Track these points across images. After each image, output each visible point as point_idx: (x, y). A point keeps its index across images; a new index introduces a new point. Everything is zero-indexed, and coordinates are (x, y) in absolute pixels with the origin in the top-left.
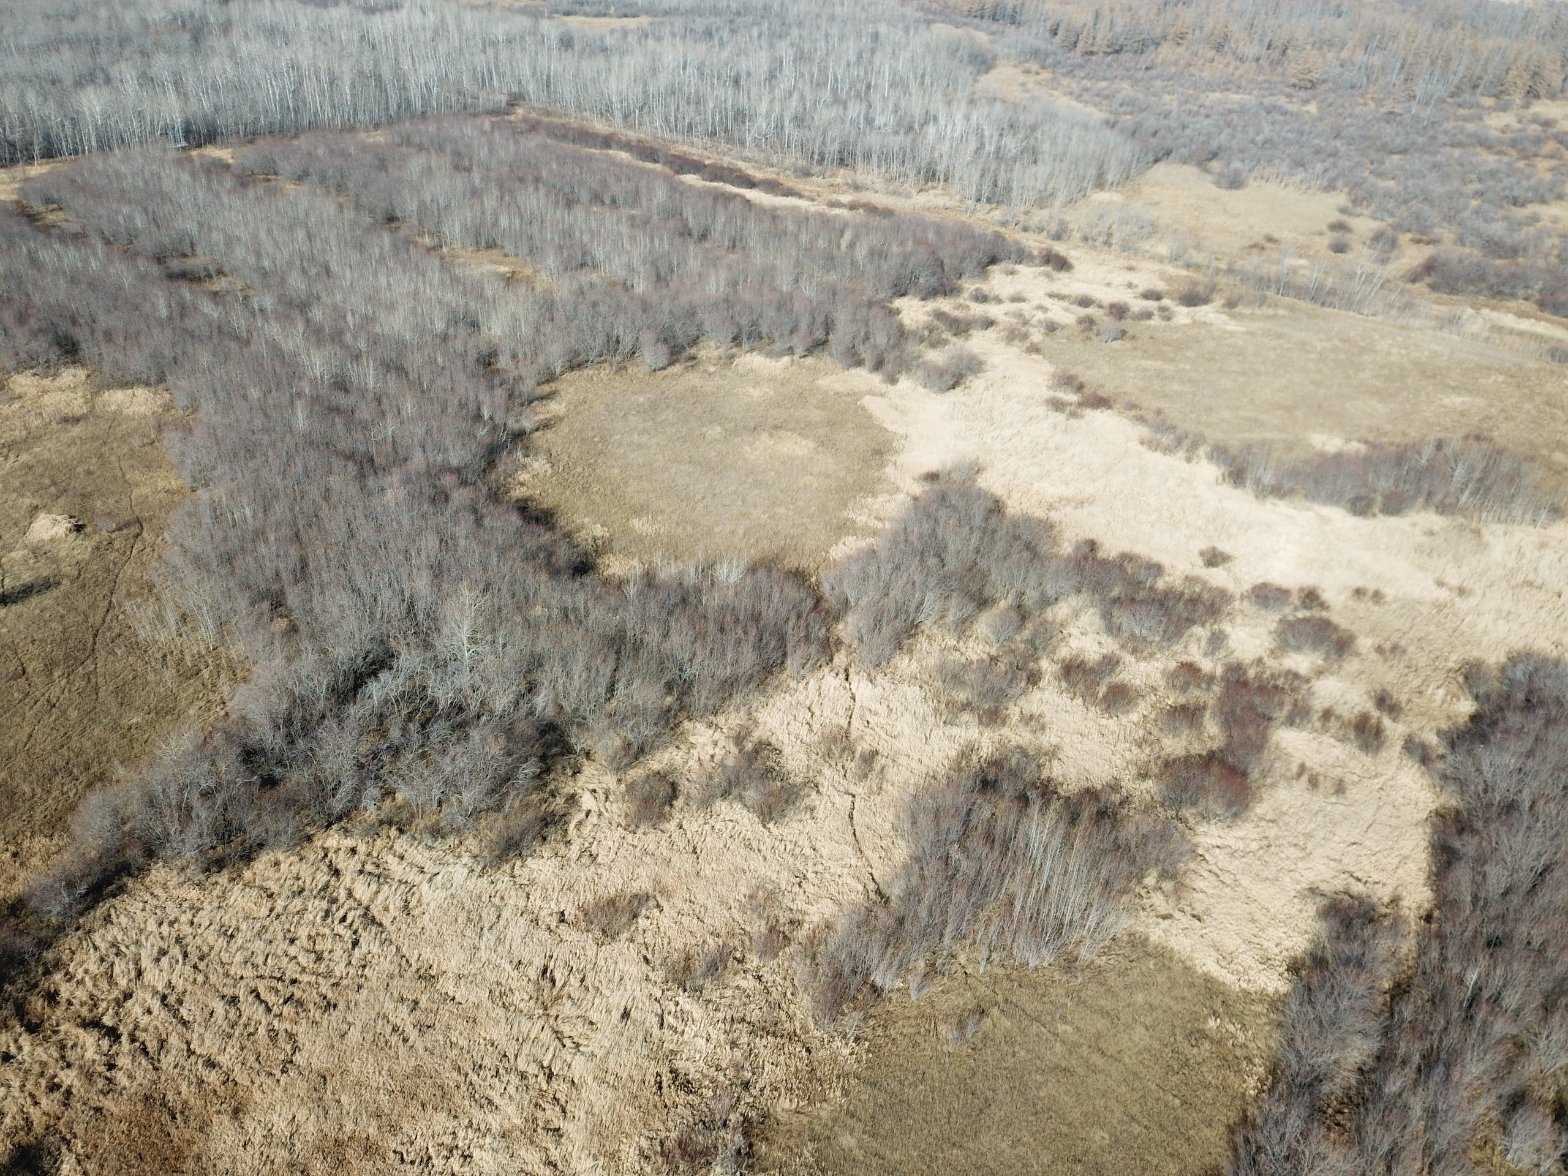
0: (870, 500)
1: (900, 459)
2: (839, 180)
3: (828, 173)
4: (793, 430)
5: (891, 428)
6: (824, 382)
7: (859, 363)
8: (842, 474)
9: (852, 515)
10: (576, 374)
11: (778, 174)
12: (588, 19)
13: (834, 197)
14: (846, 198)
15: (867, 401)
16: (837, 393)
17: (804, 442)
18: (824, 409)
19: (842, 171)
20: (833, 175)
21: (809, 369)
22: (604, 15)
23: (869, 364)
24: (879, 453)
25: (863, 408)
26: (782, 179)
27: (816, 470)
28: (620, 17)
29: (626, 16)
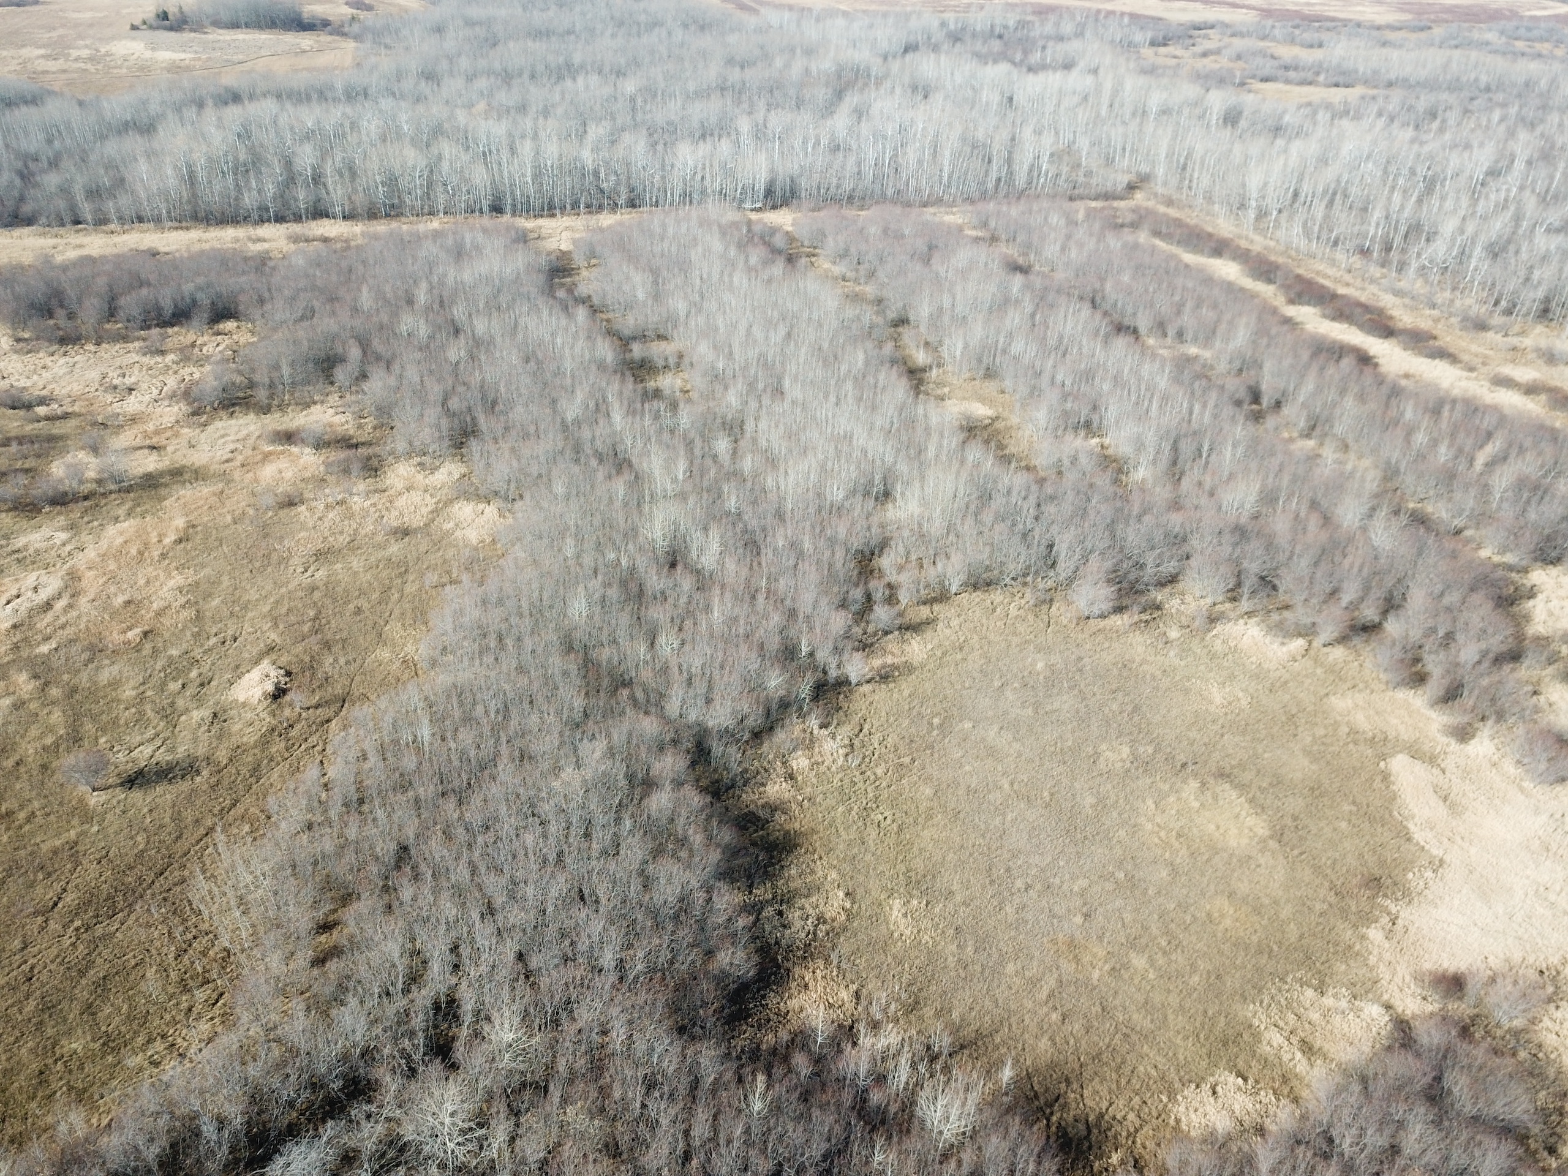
0: (1310, 993)
1: (1406, 914)
2: (1528, 342)
3: (1517, 328)
4: (1242, 788)
5: (1418, 836)
6: (1341, 703)
7: (1419, 679)
8: (1286, 912)
9: (1260, 1021)
10: (977, 596)
11: (1437, 321)
12: (1288, 87)
13: (1508, 370)
14: (1525, 374)
15: (1400, 765)
16: (1353, 732)
17: (1250, 821)
18: (1315, 760)
19: (1539, 329)
20: (1522, 333)
21: (1331, 670)
22: (1310, 83)
23: (1435, 686)
24: (1374, 883)
25: (1386, 777)
26: (1439, 330)
27: (1243, 888)
28: (1329, 86)
29: (1337, 85)
